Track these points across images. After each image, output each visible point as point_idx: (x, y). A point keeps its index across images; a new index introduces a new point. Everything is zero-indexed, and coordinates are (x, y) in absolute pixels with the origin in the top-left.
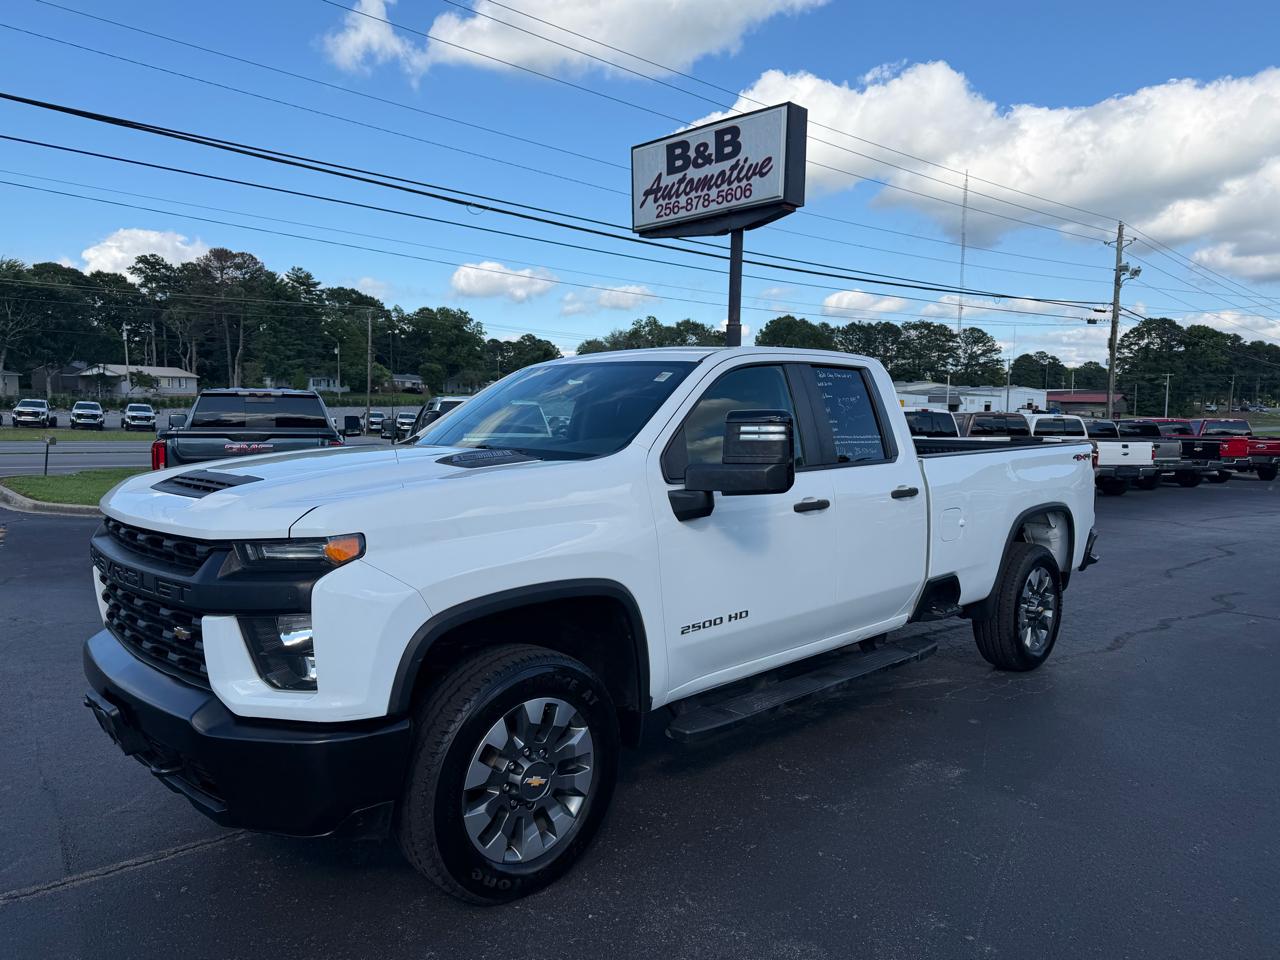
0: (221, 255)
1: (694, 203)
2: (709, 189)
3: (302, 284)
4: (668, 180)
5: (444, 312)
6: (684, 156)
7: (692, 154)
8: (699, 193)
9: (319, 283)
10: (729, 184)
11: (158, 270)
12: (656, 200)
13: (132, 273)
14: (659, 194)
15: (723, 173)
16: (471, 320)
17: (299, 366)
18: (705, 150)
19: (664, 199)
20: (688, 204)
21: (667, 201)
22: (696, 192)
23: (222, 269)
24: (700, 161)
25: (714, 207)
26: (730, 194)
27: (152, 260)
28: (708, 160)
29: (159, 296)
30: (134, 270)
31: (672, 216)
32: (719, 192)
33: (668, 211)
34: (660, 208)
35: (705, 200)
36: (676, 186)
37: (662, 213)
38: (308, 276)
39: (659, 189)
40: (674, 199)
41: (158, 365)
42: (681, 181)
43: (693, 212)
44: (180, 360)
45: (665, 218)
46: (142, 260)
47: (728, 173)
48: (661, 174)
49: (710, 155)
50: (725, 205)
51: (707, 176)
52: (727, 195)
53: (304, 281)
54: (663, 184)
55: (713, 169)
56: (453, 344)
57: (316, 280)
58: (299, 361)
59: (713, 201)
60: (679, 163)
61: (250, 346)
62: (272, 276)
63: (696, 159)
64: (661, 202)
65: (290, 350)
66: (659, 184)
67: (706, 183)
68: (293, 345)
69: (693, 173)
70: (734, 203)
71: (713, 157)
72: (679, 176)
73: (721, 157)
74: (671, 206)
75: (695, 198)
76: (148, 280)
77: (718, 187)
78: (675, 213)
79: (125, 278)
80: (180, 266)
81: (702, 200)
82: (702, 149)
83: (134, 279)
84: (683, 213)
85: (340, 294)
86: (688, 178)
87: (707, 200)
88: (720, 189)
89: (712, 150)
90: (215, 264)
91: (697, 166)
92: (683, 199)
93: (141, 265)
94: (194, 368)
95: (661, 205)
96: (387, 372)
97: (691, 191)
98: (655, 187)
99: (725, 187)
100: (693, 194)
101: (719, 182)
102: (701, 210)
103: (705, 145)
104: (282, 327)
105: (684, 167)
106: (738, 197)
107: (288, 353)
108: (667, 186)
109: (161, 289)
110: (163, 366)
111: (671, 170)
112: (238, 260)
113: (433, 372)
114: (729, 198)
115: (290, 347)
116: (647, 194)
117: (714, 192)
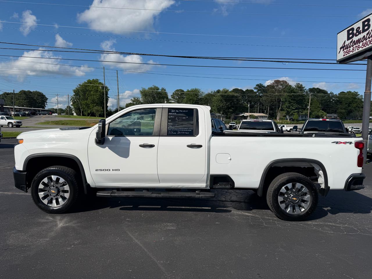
0: (277, 82)
1: (355, 49)
2: (359, 44)
3: (300, 88)
4: (347, 43)
5: (349, 93)
6: (353, 33)
7: (355, 32)
8: (357, 45)
9: (305, 87)
10: (366, 40)
11: (261, 88)
12: (343, 50)
13: (255, 89)
14: (345, 48)
15: (364, 36)
16: (359, 95)
17: (296, 112)
18: (359, 30)
19: (346, 50)
20: (353, 50)
21: (347, 50)
22: (356, 45)
23: (277, 86)
24: (357, 34)
25: (361, 49)
26: (366, 44)
27: (260, 85)
28: (360, 33)
29: (261, 95)
30: (255, 88)
31: (348, 55)
32: (363, 44)
33: (347, 53)
34: (344, 53)
35: (358, 47)
36: (350, 44)
37: (345, 54)
38: (302, 85)
39: (345, 46)
40: (349, 49)
41: (259, 113)
42: (351, 42)
43: (354, 52)
44: (264, 111)
45: (346, 56)
46: (258, 85)
47: (366, 36)
48: (345, 41)
49: (361, 31)
50: (364, 48)
51: (359, 39)
52: (365, 44)
53: (300, 87)
54: (346, 44)
55: (361, 36)
56: (350, 103)
57: (303, 86)
58: (296, 111)
59: (360, 47)
60: (351, 36)
61: (282, 107)
62: (290, 86)
63: (356, 33)
64: (345, 50)
65: (294, 108)
66: (344, 44)
67: (359, 41)
68: (295, 106)
69: (355, 39)
70: (367, 47)
71: (361, 32)
72: (351, 40)
73: (364, 31)
74: (348, 51)
75: (355, 47)
76: (258, 90)
77: (362, 42)
78: (349, 54)
79: (253, 91)
80: (267, 86)
81: (357, 47)
82: (358, 29)
83: (255, 91)
84: (351, 53)
85: (313, 90)
86: (353, 40)
87: (359, 47)
88: (363, 42)
89: (361, 29)
90: (275, 84)
91: (356, 36)
92: (351, 48)
93: (257, 87)
94: (268, 114)
95: (345, 52)
96: (325, 113)
97: (354, 45)
98: (343, 45)
99: (365, 41)
100: (355, 46)
101: (363, 40)
102: (357, 51)
103: (359, 28)
104: (292, 101)
105: (352, 37)
106: (368, 44)
107: (293, 108)
108: (347, 45)
109: (261, 92)
110: (260, 113)
111: (349, 39)
112: (282, 83)
113: (342, 113)
114: (366, 45)
115: (294, 107)
116: (341, 48)
117: (361, 44)
